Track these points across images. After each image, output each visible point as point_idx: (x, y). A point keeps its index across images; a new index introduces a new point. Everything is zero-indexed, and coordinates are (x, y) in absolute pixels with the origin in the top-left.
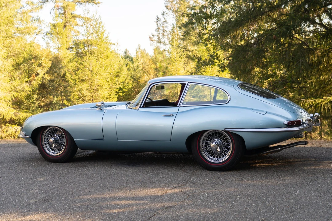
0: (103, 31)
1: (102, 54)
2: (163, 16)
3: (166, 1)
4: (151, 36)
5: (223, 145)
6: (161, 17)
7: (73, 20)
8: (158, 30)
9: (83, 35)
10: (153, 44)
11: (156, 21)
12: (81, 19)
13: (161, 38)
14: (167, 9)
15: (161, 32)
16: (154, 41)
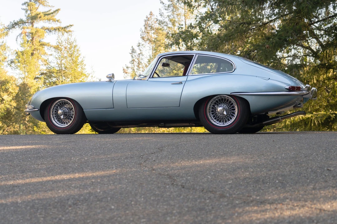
0: (77, 55)
1: (76, 79)
2: (138, 47)
3: (142, 32)
4: (125, 68)
5: (229, 111)
6: (136, 48)
7: (40, 47)
8: (132, 62)
9: (57, 58)
10: (127, 76)
11: (131, 52)
12: (50, 47)
13: (136, 70)
14: (143, 40)
15: (136, 64)
16: (128, 74)
